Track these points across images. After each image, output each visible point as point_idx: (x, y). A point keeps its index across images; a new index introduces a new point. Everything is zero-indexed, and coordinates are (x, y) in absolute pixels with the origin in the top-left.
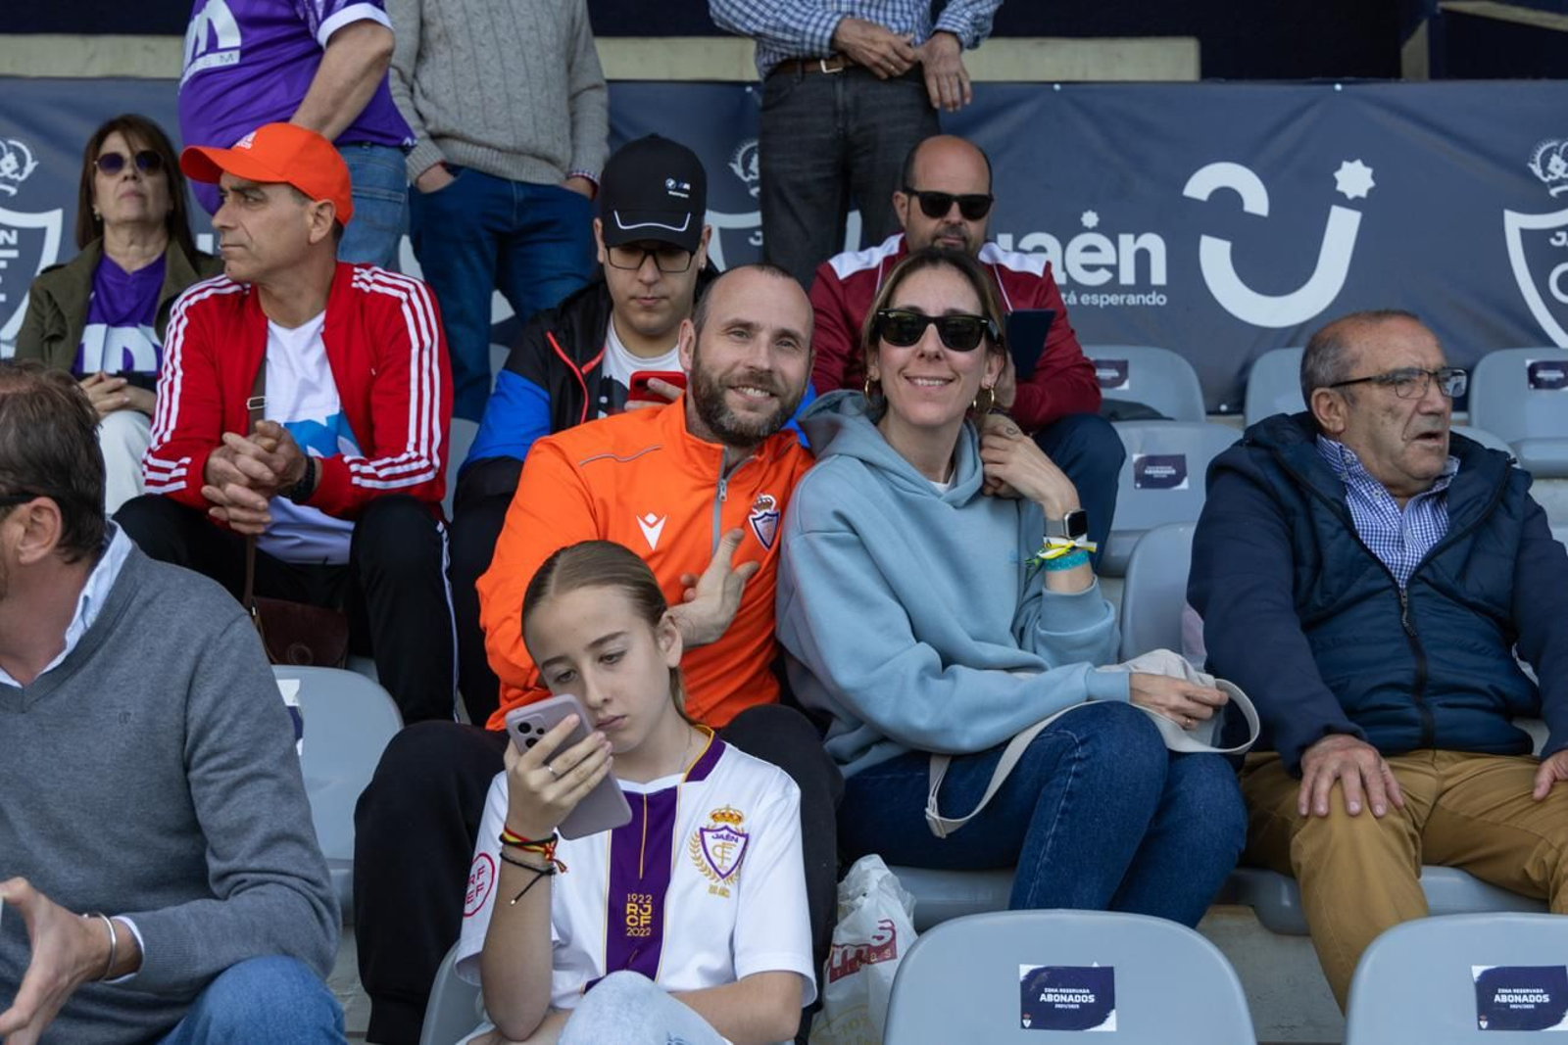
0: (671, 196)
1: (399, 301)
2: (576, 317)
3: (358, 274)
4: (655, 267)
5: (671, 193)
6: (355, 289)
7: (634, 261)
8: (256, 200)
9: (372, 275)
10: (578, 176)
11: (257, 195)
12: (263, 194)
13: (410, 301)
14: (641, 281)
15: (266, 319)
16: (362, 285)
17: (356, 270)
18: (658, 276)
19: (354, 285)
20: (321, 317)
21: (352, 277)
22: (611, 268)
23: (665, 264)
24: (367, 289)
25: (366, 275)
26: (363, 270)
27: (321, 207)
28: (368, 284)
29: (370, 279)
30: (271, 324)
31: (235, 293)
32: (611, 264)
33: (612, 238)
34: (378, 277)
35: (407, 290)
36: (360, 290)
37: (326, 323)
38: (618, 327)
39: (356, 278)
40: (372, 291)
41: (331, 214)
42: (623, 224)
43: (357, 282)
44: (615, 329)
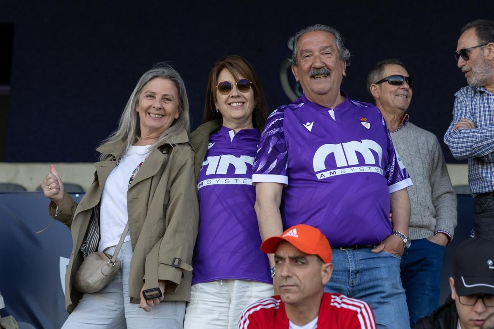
0: (491, 269)
1: (356, 313)
2: (441, 321)
3: (334, 299)
4: (483, 305)
5: (490, 267)
6: (332, 306)
7: (472, 301)
8: (303, 263)
9: (341, 299)
10: (440, 233)
11: (304, 261)
12: (307, 260)
13: (361, 313)
14: (476, 312)
15: (288, 320)
16: (336, 304)
17: (333, 296)
18: (485, 309)
19: (332, 304)
20: (316, 320)
21: (330, 300)
22: (460, 305)
23: (488, 303)
24: (339, 306)
25: (338, 299)
26: (336, 297)
27: (327, 267)
28: (339, 304)
29: (340, 301)
30: (291, 324)
31: (272, 308)
32: (460, 302)
33: (461, 291)
34: (344, 300)
35: (360, 307)
36: (335, 307)
37: (318, 323)
38: (462, 326)
39: (332, 300)
40: (342, 308)
41: (331, 270)
42: (467, 284)
43: (333, 303)
44: (461, 326)
